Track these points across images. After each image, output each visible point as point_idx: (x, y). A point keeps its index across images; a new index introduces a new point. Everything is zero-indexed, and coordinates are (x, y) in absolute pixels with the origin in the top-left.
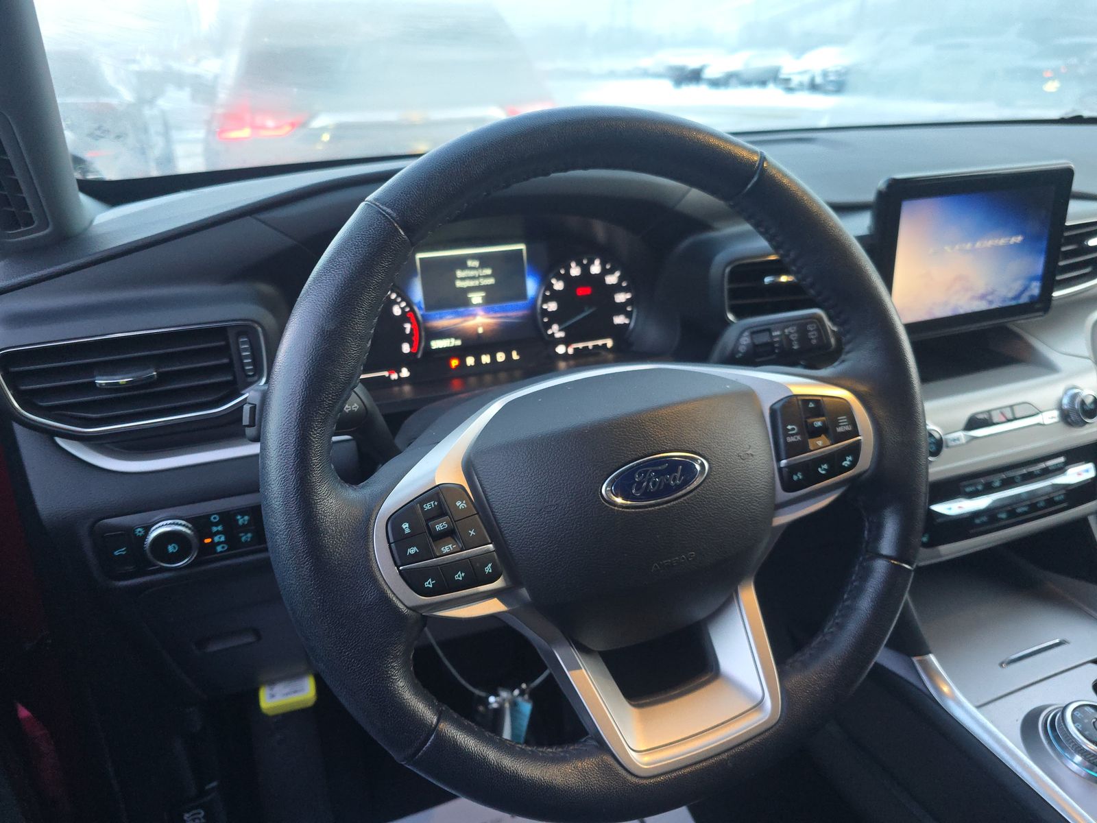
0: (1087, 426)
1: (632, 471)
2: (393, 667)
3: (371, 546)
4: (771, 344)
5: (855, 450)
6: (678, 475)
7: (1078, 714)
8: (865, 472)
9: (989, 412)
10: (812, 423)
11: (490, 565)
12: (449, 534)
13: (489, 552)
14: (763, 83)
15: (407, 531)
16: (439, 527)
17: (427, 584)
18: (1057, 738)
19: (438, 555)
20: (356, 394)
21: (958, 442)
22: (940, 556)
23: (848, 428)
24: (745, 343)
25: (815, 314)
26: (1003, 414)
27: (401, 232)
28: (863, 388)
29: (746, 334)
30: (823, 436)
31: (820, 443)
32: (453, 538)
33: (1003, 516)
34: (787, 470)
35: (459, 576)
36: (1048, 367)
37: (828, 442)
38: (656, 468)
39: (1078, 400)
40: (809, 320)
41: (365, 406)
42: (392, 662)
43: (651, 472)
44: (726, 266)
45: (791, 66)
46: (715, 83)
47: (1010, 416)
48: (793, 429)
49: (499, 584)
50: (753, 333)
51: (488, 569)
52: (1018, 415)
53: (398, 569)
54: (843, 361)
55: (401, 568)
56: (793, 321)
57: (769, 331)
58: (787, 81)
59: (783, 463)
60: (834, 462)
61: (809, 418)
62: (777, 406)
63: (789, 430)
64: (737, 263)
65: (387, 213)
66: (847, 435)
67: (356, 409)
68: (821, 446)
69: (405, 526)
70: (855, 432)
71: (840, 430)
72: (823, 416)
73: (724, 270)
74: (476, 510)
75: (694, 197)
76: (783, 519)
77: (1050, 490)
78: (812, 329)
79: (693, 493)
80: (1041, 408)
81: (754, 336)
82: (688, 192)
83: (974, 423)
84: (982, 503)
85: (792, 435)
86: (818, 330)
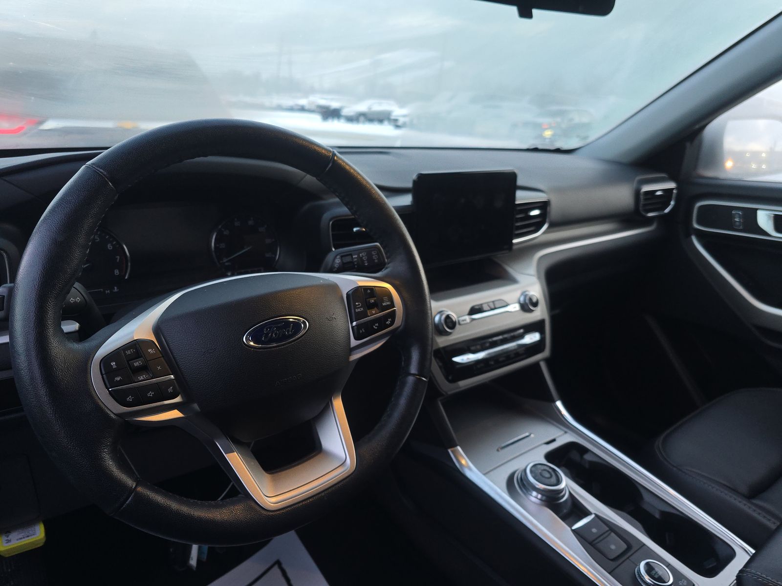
0: (534, 312)
1: (262, 327)
2: (105, 452)
3: (89, 377)
4: (352, 262)
5: (393, 315)
6: (291, 329)
7: (533, 469)
8: (399, 327)
9: (481, 305)
10: (369, 301)
11: (171, 388)
12: (144, 369)
13: (171, 380)
14: (381, 121)
15: (115, 367)
16: (136, 364)
17: (128, 399)
18: (524, 485)
19: (136, 381)
20: (76, 289)
21: (465, 322)
22: (460, 388)
23: (388, 303)
24: (338, 262)
25: (376, 245)
26: (489, 306)
27: (110, 183)
28: (397, 282)
29: (338, 257)
30: (375, 308)
31: (374, 312)
32: (147, 372)
33: (492, 363)
34: (356, 327)
35: (150, 394)
36: (512, 281)
37: (378, 311)
38: (276, 325)
39: (527, 298)
40: (373, 249)
41: (85, 300)
42: (104, 449)
43: (274, 328)
44: (330, 220)
45: (398, 112)
46: (350, 119)
47: (492, 306)
48: (359, 305)
49: (178, 399)
50: (342, 257)
51: (170, 390)
52: (497, 306)
53: (108, 390)
54: (387, 268)
55: (110, 389)
56: (364, 249)
57: (351, 255)
58: (396, 120)
59: (354, 323)
60: (382, 323)
61: (367, 298)
62: (350, 292)
63: (357, 305)
64: (335, 219)
65: (101, 172)
66: (388, 307)
67: (78, 301)
68: (375, 314)
69: (113, 364)
70: (392, 305)
71: (384, 304)
72: (375, 297)
73: (329, 223)
74: (162, 354)
75: (309, 180)
76: (356, 356)
77: (516, 347)
78: (374, 254)
79: (300, 339)
80: (509, 302)
81: (343, 258)
82: (305, 176)
83: (474, 311)
84: (481, 355)
85: (359, 308)
86: (378, 254)
